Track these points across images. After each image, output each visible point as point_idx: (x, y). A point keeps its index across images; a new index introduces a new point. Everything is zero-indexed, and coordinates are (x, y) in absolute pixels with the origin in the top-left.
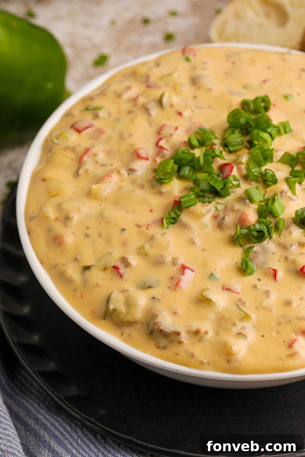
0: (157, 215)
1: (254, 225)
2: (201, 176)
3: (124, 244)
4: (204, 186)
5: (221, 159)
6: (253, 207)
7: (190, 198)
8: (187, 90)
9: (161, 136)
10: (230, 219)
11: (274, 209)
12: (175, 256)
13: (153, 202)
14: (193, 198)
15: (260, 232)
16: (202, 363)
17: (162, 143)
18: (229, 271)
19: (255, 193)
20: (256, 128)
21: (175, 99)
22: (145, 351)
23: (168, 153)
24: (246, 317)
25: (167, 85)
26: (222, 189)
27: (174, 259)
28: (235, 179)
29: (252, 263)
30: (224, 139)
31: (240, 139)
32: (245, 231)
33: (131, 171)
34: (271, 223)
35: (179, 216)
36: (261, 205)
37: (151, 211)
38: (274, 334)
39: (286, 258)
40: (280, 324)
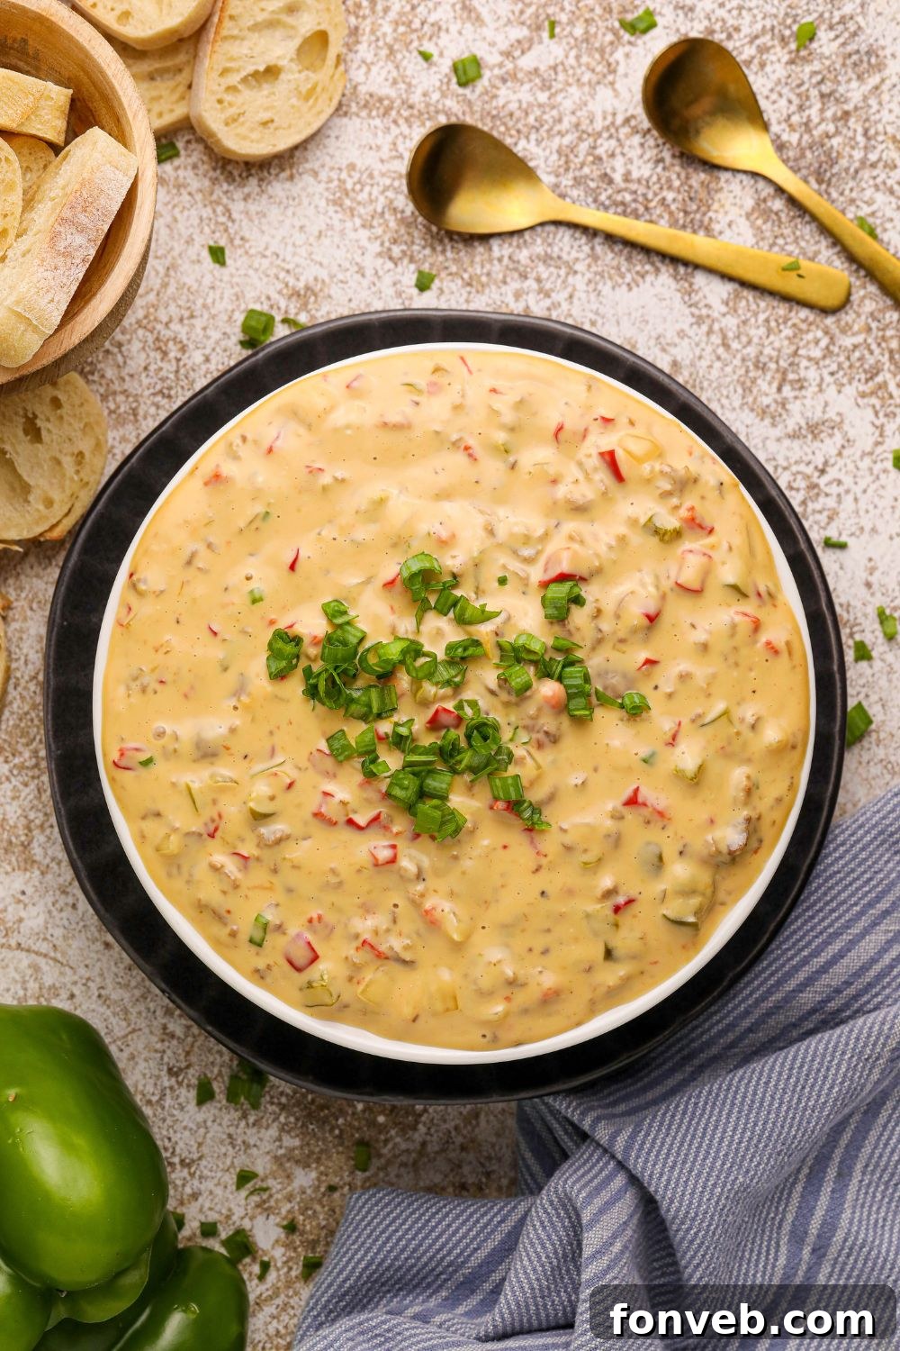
0: (516, 839)
3: (570, 893)
6: (537, 686)
8: (226, 768)
9: (343, 819)
10: (548, 722)
12: (607, 814)
13: (486, 843)
16: (789, 788)
17: (361, 820)
18: (638, 733)
22: (760, 870)
23: (386, 813)
24: (726, 716)
25: (215, 801)
27: (612, 817)
28: (460, 707)
29: (627, 697)
33: (420, 875)
35: (531, 804)
36: (535, 673)
37: (506, 847)
38: (753, 674)
39: (622, 641)
40: (737, 664)
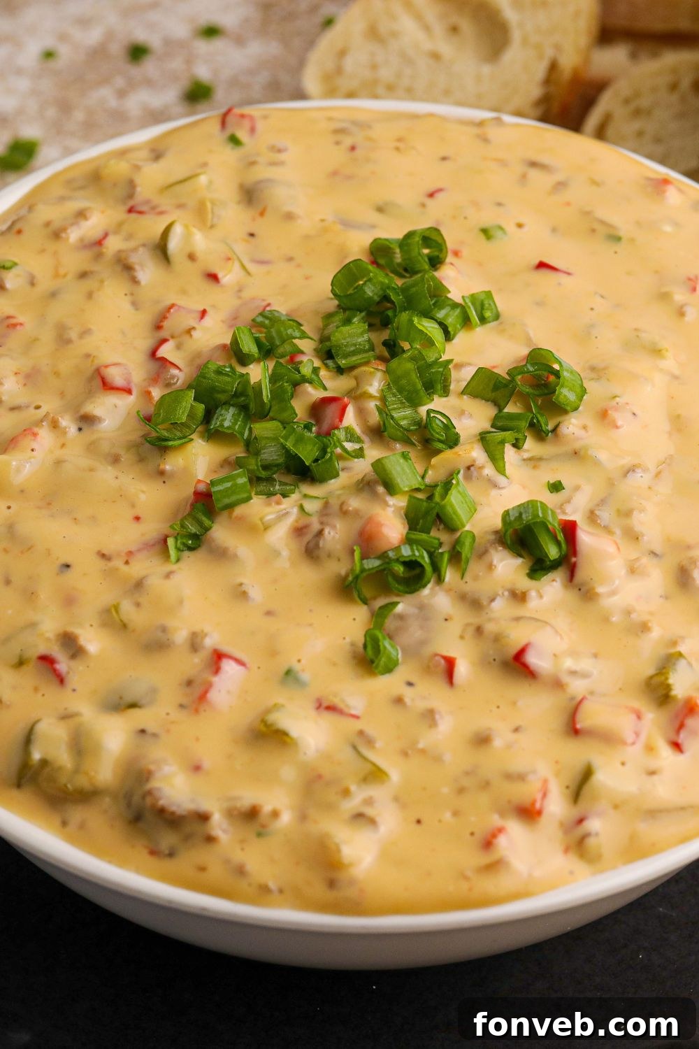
0: (152, 528)
1: (397, 549)
2: (263, 429)
3: (69, 601)
4: (271, 454)
5: (315, 388)
6: (394, 504)
7: (235, 485)
8: (233, 217)
9: (164, 334)
10: (336, 535)
11: (449, 509)
12: (197, 628)
13: (143, 497)
14: (243, 485)
15: (412, 565)
16: (264, 890)
17: (166, 351)
18: (335, 664)
19: (399, 469)
20: (405, 309)
21: (200, 241)
22: (122, 863)
23: (180, 376)
24: (375, 775)
25: (180, 206)
26: (316, 460)
27: (195, 635)
28: (352, 437)
29: (390, 644)
30: (324, 339)
31: (366, 337)
32: (372, 564)
33: (86, 421)
34: (441, 544)
35: (207, 529)
36: (415, 498)
37: (137, 518)
38: (447, 816)
39: (479, 630)
40: (461, 791)
